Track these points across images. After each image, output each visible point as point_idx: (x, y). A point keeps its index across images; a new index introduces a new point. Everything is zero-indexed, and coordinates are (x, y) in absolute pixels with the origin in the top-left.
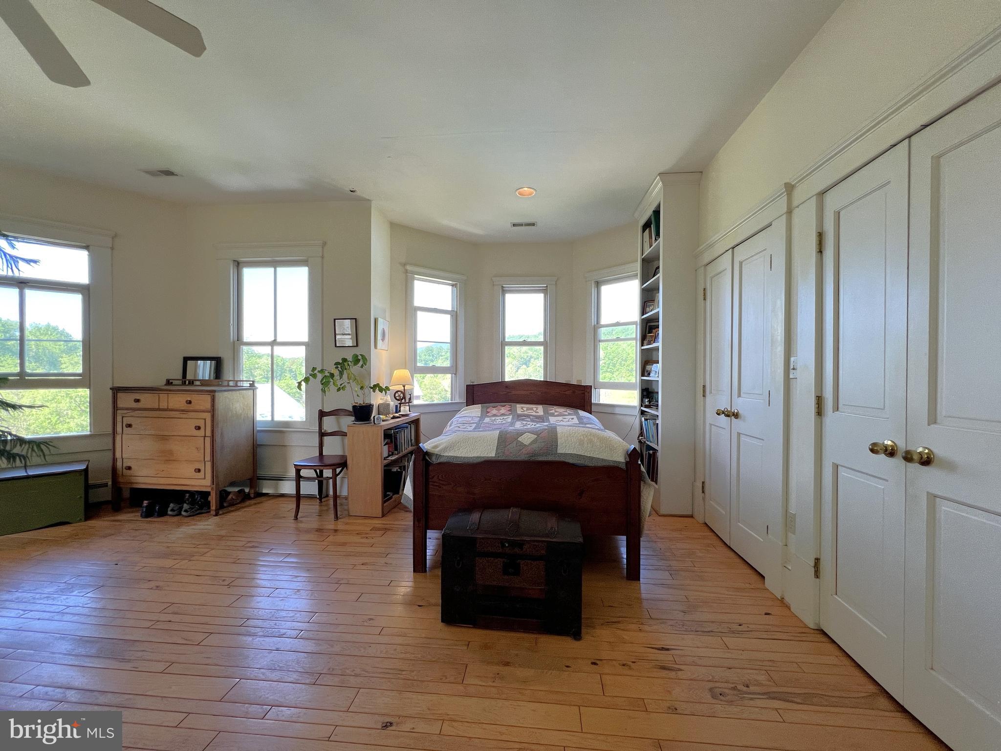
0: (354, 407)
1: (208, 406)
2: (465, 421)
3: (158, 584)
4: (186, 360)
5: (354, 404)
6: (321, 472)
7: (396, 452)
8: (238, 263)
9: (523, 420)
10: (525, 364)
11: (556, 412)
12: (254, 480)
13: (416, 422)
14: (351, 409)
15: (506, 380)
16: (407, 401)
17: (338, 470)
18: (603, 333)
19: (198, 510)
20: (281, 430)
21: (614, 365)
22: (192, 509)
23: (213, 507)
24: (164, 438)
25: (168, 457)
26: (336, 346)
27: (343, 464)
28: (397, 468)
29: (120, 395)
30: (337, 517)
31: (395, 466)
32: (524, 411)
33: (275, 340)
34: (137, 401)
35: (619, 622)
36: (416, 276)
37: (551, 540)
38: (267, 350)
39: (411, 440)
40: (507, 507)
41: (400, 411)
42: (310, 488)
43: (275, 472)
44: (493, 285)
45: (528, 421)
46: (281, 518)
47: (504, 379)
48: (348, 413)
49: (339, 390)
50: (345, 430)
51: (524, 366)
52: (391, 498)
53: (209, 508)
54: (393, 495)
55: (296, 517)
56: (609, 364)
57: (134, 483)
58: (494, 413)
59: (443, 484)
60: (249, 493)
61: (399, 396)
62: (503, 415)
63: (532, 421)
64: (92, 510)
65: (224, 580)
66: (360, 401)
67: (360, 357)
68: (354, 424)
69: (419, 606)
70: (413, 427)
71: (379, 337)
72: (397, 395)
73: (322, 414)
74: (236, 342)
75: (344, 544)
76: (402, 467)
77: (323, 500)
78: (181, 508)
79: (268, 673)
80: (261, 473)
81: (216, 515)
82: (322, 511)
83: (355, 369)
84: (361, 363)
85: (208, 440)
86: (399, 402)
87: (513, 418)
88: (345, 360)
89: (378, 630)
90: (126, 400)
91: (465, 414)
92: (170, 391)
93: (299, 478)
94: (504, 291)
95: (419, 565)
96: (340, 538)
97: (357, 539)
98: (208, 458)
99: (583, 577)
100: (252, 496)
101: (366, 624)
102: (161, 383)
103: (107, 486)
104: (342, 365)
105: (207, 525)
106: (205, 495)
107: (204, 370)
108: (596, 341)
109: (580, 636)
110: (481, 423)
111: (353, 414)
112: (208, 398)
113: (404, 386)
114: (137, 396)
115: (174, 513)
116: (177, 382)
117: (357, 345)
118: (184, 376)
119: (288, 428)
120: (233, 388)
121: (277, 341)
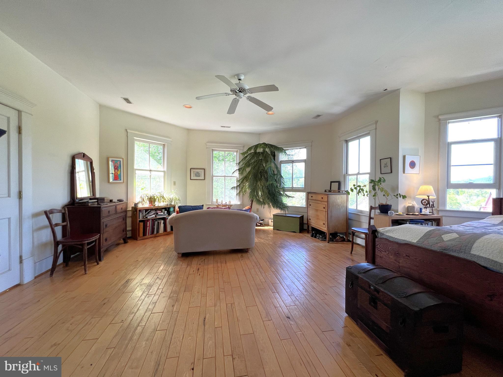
0: (380, 205)
4: (332, 182)
8: (347, 141)
12: (347, 233)
16: (431, 206)
19: (324, 239)
20: (359, 214)
22: (322, 238)
23: (327, 239)
24: (317, 210)
25: (318, 217)
26: (381, 173)
33: (359, 172)
34: (312, 197)
36: (449, 121)
38: (355, 177)
41: (422, 212)
55: (351, 253)
57: (311, 225)
61: (425, 202)
68: (379, 214)
71: (407, 166)
72: (423, 202)
73: (371, 208)
74: (346, 175)
80: (350, 231)
81: (328, 243)
85: (326, 213)
86: (425, 206)
90: (310, 195)
92: (318, 194)
98: (326, 220)
100: (346, 240)
102: (323, 191)
106: (325, 233)
111: (379, 208)
112: (327, 197)
113: (428, 197)
115: (318, 238)
116: (328, 191)
117: (391, 172)
118: (331, 189)
119: (362, 213)
120: (342, 194)
121: (360, 173)
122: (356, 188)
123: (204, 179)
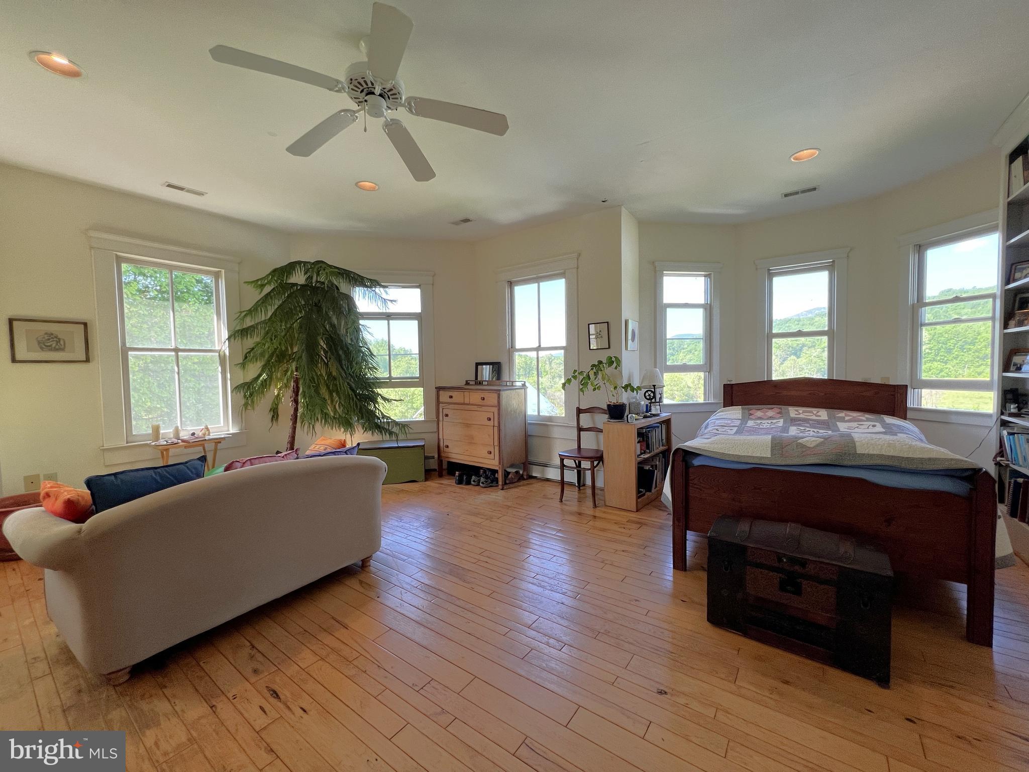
0: (609, 406)
1: (496, 402)
2: (725, 423)
3: (476, 534)
4: (477, 364)
5: (609, 403)
6: (580, 463)
7: (648, 451)
8: (511, 283)
9: (799, 425)
10: (795, 354)
11: (846, 415)
12: (527, 464)
13: (667, 422)
14: (605, 407)
15: (774, 379)
16: (658, 400)
17: (596, 463)
18: (928, 315)
19: (490, 483)
20: (546, 423)
21: (949, 351)
22: (486, 482)
23: (500, 483)
24: (468, 426)
25: (470, 441)
26: (590, 349)
27: (600, 459)
28: (649, 466)
29: (441, 393)
30: (595, 506)
31: (646, 464)
32: (800, 414)
33: (540, 346)
34: (451, 397)
35: (952, 687)
36: (664, 272)
37: (845, 566)
38: (533, 354)
39: (662, 440)
40: (783, 520)
41: (650, 410)
42: (571, 476)
43: (541, 459)
44: (757, 269)
45: (806, 427)
46: (549, 499)
47: (771, 377)
48: (603, 411)
49: (594, 390)
50: (600, 426)
51: (793, 357)
52: (644, 495)
53: (497, 483)
54: (646, 492)
55: (561, 501)
56: (939, 349)
57: (450, 458)
58: (759, 416)
59: (704, 488)
60: (523, 475)
61: (649, 395)
62: (771, 418)
63: (812, 426)
64: (429, 474)
65: (516, 541)
66: (614, 401)
67: (614, 359)
68: (609, 421)
69: (682, 601)
70: (664, 427)
71: (630, 337)
72: (647, 394)
73: (579, 411)
74: (510, 350)
75: (604, 530)
76: (654, 467)
77: (581, 488)
78: (479, 481)
79: (558, 619)
80: (532, 458)
81: (502, 489)
82: (580, 498)
83: (609, 371)
84: (615, 364)
85: (496, 429)
86: (650, 401)
87: (785, 422)
88: (600, 362)
89: (645, 612)
90: (444, 396)
91: (721, 415)
92: (471, 390)
93: (563, 466)
94: (771, 276)
95: (680, 562)
96: (598, 524)
97: (616, 528)
98: (496, 443)
99: (893, 622)
100: (525, 477)
101: (632, 603)
102: (462, 383)
103: (434, 458)
104: (597, 367)
105: (497, 496)
106: (494, 472)
107: (486, 372)
108: (916, 324)
109: (888, 684)
110: (743, 426)
111: (608, 412)
112: (496, 395)
113: (654, 385)
114: (451, 393)
115: (476, 483)
116: (473, 383)
117: (609, 347)
118: (476, 378)
119: (551, 422)
120: (511, 388)
121: (542, 346)
122: (575, 377)
123: (87, 360)
